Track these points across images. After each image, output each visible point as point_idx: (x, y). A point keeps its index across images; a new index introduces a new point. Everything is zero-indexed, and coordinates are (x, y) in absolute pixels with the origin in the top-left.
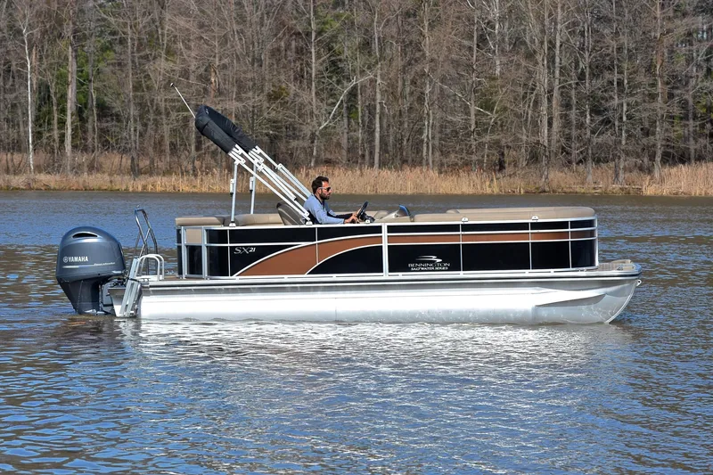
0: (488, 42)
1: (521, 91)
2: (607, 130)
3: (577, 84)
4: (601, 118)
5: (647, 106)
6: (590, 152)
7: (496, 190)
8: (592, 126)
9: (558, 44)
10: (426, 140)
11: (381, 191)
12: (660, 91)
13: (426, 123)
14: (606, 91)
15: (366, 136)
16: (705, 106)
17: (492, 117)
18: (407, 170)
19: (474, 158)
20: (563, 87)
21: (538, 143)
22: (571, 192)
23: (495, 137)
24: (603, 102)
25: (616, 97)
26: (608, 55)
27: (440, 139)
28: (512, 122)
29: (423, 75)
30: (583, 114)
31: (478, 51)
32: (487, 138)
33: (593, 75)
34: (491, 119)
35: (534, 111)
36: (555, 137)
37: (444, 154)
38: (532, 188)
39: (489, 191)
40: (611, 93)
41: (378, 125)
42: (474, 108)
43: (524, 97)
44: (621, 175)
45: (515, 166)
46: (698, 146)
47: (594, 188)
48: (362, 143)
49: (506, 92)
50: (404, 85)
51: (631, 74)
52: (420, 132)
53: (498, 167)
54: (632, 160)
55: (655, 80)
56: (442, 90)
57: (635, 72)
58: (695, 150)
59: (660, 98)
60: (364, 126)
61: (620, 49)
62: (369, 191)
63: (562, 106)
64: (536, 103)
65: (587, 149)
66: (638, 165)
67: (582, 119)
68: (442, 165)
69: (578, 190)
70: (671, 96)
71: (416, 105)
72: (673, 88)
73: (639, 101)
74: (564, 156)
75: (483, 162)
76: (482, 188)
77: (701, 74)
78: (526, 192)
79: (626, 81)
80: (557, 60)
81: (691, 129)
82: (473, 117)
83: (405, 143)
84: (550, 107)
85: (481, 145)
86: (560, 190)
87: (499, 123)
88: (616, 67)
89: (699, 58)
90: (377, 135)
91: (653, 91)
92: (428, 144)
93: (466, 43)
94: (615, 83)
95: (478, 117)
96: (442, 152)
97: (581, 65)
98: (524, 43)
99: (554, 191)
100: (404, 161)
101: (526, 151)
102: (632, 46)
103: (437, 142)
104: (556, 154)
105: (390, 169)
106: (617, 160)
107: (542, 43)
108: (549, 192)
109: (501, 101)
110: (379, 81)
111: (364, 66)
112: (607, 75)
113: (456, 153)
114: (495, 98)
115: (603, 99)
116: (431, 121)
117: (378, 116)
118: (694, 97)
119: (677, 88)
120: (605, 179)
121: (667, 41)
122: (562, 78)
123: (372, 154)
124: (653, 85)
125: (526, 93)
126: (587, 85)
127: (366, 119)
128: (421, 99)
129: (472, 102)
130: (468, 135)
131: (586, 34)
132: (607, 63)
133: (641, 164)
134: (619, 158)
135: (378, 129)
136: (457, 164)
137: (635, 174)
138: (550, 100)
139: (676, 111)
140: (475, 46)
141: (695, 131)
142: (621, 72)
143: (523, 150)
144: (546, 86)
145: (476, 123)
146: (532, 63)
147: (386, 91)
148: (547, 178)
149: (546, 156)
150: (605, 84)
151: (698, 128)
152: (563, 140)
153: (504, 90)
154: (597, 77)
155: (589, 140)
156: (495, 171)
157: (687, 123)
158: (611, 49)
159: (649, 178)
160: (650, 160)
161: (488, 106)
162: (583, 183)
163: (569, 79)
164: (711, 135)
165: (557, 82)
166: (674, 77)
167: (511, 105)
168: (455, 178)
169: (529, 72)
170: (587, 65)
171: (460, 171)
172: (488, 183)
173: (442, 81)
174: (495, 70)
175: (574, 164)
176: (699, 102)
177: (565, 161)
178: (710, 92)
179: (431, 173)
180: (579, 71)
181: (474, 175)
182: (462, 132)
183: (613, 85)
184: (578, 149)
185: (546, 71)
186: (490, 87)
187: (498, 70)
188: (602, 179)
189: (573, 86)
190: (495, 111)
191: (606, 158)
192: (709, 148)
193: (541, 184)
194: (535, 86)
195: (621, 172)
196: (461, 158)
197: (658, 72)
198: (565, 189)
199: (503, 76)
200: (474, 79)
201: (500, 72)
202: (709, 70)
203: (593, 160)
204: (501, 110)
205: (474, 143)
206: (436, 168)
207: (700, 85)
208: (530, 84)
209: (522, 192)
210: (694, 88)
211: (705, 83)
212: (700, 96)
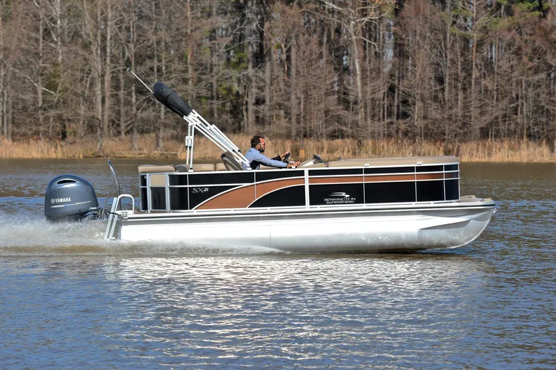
0: (51, 34)
1: (79, 75)
2: (149, 107)
3: (124, 69)
4: (144, 98)
5: (181, 87)
6: (136, 124)
7: (60, 155)
8: (138, 103)
9: (109, 37)
10: (1, 113)
12: (191, 76)
13: (2, 100)
14: (148, 76)
16: (225, 89)
17: (56, 96)
19: (41, 128)
20: (113, 72)
21: (93, 117)
22: (120, 157)
23: (58, 112)
25: (156, 80)
26: (150, 47)
27: (13, 114)
28: (72, 100)
30: (130, 94)
31: (43, 42)
32: (52, 113)
33: (137, 63)
34: (55, 97)
35: (90, 91)
36: (107, 113)
37: (16, 125)
38: (89, 154)
39: (54, 156)
40: (152, 78)
42: (40, 89)
43: (82, 80)
44: (161, 144)
45: (75, 136)
46: (221, 120)
47: (140, 154)
49: (67, 75)
51: (168, 62)
53: (61, 137)
54: (170, 131)
55: (187, 67)
56: (14, 73)
57: (171, 61)
59: (190, 82)
61: (158, 43)
63: (112, 87)
64: (92, 84)
65: (134, 122)
66: (175, 135)
67: (129, 98)
68: (15, 134)
69: (126, 155)
70: (200, 80)
72: (201, 74)
73: (174, 84)
74: (115, 128)
75: (48, 132)
76: (48, 154)
77: (223, 62)
78: (85, 157)
79: (164, 68)
80: (108, 50)
81: (216, 107)
82: (40, 96)
84: (103, 88)
85: (47, 118)
86: (112, 155)
87: (62, 100)
88: (156, 57)
89: (221, 50)
91: (185, 76)
92: (3, 117)
93: (33, 35)
94: (155, 70)
95: (45, 96)
96: (14, 124)
97: (127, 54)
98: (81, 36)
99: (107, 156)
101: (84, 123)
102: (169, 40)
103: (10, 116)
104: (108, 126)
106: (157, 131)
107: (96, 36)
108: (103, 157)
109: (63, 83)
112: (148, 63)
113: (26, 125)
114: (58, 81)
116: (5, 99)
118: (217, 81)
119: (204, 74)
120: (148, 146)
121: (197, 35)
122: (113, 65)
124: (186, 71)
125: (83, 77)
129: (39, 83)
130: (36, 110)
131: (131, 29)
132: (149, 53)
134: (159, 129)
136: (26, 134)
137: (171, 143)
138: (103, 83)
139: (204, 92)
140: (41, 40)
141: (218, 108)
142: (160, 61)
143: (81, 123)
144: (100, 71)
145: (43, 100)
146: (88, 52)
148: (101, 145)
149: (101, 128)
150: (147, 70)
151: (220, 107)
152: (114, 116)
153: (65, 73)
154: (141, 64)
155: (136, 115)
156: (59, 139)
157: (212, 102)
158: (151, 42)
159: (183, 145)
161: (52, 86)
162: (131, 150)
163: (118, 66)
164: (231, 112)
165: (108, 68)
166: (202, 65)
167: (71, 86)
168: (26, 145)
169: (85, 59)
170: (133, 55)
171: (30, 139)
172: (53, 150)
173: (14, 66)
174: (57, 58)
175: (123, 134)
176: (221, 85)
177: (115, 132)
178: (231, 78)
179: (6, 141)
180: (126, 59)
181: (41, 143)
182: (31, 108)
183: (153, 71)
184: (126, 122)
185: (100, 59)
186: (54, 71)
187: (60, 58)
188: (146, 146)
189: (121, 71)
190: (58, 91)
191: (148, 129)
192: (230, 121)
193: (97, 150)
194: (90, 70)
195: (161, 141)
196: (31, 129)
197: (189, 61)
198: (116, 155)
199: (65, 63)
200: (41, 64)
201: (62, 59)
202: (228, 59)
203: (138, 131)
204: (63, 90)
205: (41, 117)
206: (10, 137)
207: (222, 72)
208: (87, 69)
209: (81, 156)
210: (217, 74)
211: (226, 70)
212: (222, 81)
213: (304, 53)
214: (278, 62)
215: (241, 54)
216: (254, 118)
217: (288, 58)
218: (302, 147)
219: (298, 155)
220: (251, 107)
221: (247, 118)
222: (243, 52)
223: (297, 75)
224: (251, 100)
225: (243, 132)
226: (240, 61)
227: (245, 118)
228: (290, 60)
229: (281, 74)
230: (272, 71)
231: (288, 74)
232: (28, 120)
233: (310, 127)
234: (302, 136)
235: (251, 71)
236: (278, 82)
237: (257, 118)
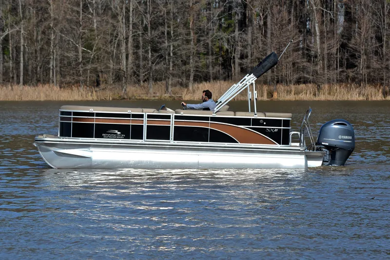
0: (89, 8)
1: (109, 38)
2: (161, 61)
3: (142, 33)
4: (157, 54)
5: (185, 47)
6: (151, 75)
7: (95, 98)
8: (152, 59)
9: (131, 10)
10: (52, 67)
11: (24, 99)
12: (192, 38)
13: (52, 57)
14: (160, 38)
15: (14, 65)
16: (218, 47)
17: (92, 54)
18: (40, 86)
19: (81, 78)
20: (134, 36)
21: (120, 69)
22: (140, 99)
23: (94, 66)
24: (159, 45)
25: (166, 42)
26: (162, 16)
27: (60, 67)
28: (104, 57)
29: (49, 28)
30: (147, 52)
31: (83, 14)
32: (89, 67)
33: (152, 28)
34: (91, 55)
35: (117, 50)
36: (130, 66)
37: (63, 76)
38: (117, 97)
39: (90, 98)
40: (163, 39)
41: (22, 59)
42: (81, 49)
43: (111, 42)
44: (170, 89)
45: (106, 83)
46: (215, 71)
47: (154, 97)
48: (13, 70)
49: (100, 38)
50: (37, 34)
51: (175, 28)
52: (48, 63)
53: (96, 84)
54: (176, 79)
55: (189, 31)
56: (61, 37)
57: (177, 27)
58: (213, 73)
59: (192, 42)
60: (13, 59)
61: (168, 13)
62: (17, 98)
63: (134, 47)
64: (119, 45)
65: (150, 73)
66: (180, 82)
67: (146, 55)
68: (62, 83)
69: (144, 98)
70: (199, 41)
71: (46, 47)
72: (199, 36)
73: (180, 44)
74: (136, 77)
75: (86, 81)
76: (86, 97)
77: (216, 28)
78: (113, 99)
79: (172, 32)
80: (131, 19)
81: (211, 61)
82: (80, 54)
83: (39, 69)
84: (127, 48)
85: (85, 71)
86: (134, 98)
87: (96, 57)
88: (166, 24)
89: (215, 18)
90: (22, 65)
91: (188, 37)
92: (53, 70)
93: (75, 8)
94: (166, 33)
95: (84, 54)
96: (61, 75)
97: (145, 22)
98: (111, 9)
99: (130, 99)
100: (38, 81)
101: (112, 74)
102: (175, 11)
103: (58, 69)
104: (131, 76)
105: (29, 85)
106: (167, 80)
107: (122, 9)
108: (127, 99)
109: (97, 44)
110: (22, 32)
111: (13, 22)
112: (161, 28)
113: (70, 75)
114: (93, 42)
115: (158, 43)
116: (55, 56)
117: (22, 53)
118: (212, 41)
119: (202, 36)
120: (160, 91)
121: (197, 7)
122: (134, 30)
123: (18, 76)
124: (188, 34)
125: (112, 39)
126: (149, 34)
127: (15, 55)
128: (48, 43)
129: (80, 44)
130: (78, 64)
131: (148, 4)
132: (161, 21)
133: (181, 82)
134: (169, 78)
135: (22, 61)
136: (70, 83)
137: (178, 88)
138: (127, 44)
139: (202, 50)
140: (81, 11)
141: (213, 62)
142: (169, 27)
143: (111, 74)
144: (124, 35)
145: (83, 57)
146: (116, 21)
147: (27, 38)
148: (125, 90)
149: (125, 78)
150: (160, 34)
151: (214, 60)
152: (135, 68)
153: (99, 37)
154: (155, 29)
155: (151, 68)
156: (94, 86)
157: (208, 57)
158: (162, 13)
159: (186, 90)
160: (187, 79)
161: (89, 47)
162: (147, 94)
163: (138, 31)
164: (223, 64)
165: (131, 32)
166: (200, 29)
167: (103, 47)
168: (70, 91)
169: (114, 26)
170: (149, 22)
171: (73, 86)
172: (90, 94)
173: (61, 32)
174: (93, 25)
175: (142, 82)
176: (215, 45)
177: (136, 80)
178: (222, 39)
179: (55, 88)
180: (144, 26)
181: (81, 89)
182: (74, 63)
183: (164, 34)
184: (144, 73)
185: (124, 26)
186: (91, 35)
187: (95, 25)
188: (159, 91)
189: (141, 35)
190: (94, 50)
191: (160, 78)
192: (221, 72)
193: (122, 94)
194: (118, 35)
195: (170, 87)
196: (74, 79)
197: (191, 27)
198: (136, 97)
199: (98, 29)
200: (81, 31)
201: (97, 26)
202: (220, 26)
203: (153, 80)
204: (97, 50)
205: (81, 69)
206: (58, 85)
207: (216, 34)
208: (115, 34)
209: (111, 99)
210: (212, 36)
211: (218, 33)
212: (215, 41)
213: (277, 19)
214: (258, 27)
215: (229, 21)
216: (240, 69)
217: (265, 24)
218: (275, 90)
219: (272, 96)
220: (237, 61)
221: (235, 69)
222: (231, 19)
223: (271, 36)
224: (237, 55)
225: (231, 79)
226: (229, 26)
227: (233, 69)
228: (267, 25)
229: (259, 35)
230: (253, 33)
231: (265, 36)
232: (72, 72)
233: (282, 75)
234: (275, 82)
235: (237, 33)
236: (257, 42)
237: (242, 69)
